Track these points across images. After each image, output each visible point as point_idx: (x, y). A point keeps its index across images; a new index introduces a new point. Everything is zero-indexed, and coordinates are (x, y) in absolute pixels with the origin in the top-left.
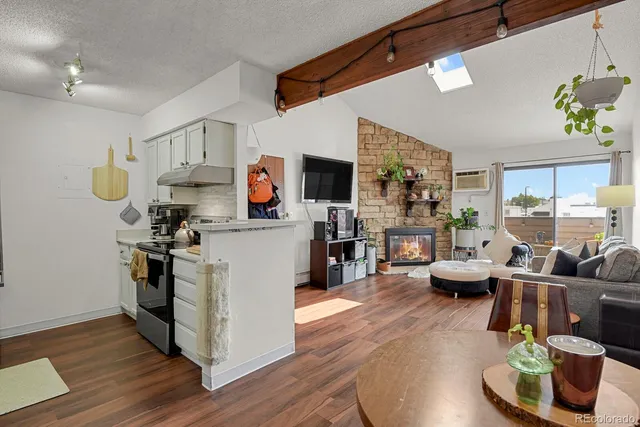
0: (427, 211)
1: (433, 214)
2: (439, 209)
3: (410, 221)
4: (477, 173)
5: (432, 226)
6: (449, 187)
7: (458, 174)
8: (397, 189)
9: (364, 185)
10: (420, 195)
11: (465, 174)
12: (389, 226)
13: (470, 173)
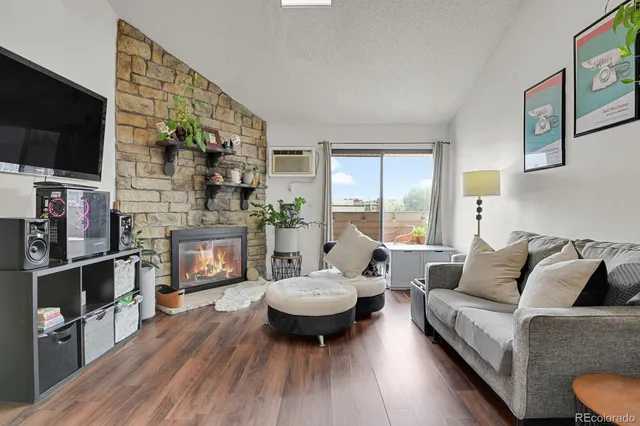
0: (235, 203)
1: (243, 207)
2: (252, 199)
3: (211, 217)
4: (300, 152)
5: (242, 224)
6: (262, 169)
7: (276, 152)
8: (191, 163)
9: (129, 149)
10: (227, 177)
11: (285, 152)
12: (177, 225)
13: (292, 152)
